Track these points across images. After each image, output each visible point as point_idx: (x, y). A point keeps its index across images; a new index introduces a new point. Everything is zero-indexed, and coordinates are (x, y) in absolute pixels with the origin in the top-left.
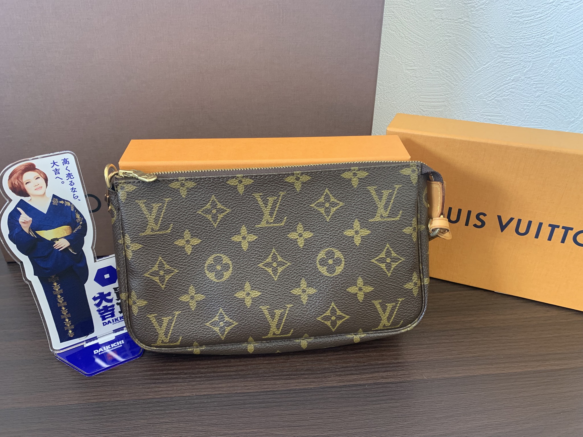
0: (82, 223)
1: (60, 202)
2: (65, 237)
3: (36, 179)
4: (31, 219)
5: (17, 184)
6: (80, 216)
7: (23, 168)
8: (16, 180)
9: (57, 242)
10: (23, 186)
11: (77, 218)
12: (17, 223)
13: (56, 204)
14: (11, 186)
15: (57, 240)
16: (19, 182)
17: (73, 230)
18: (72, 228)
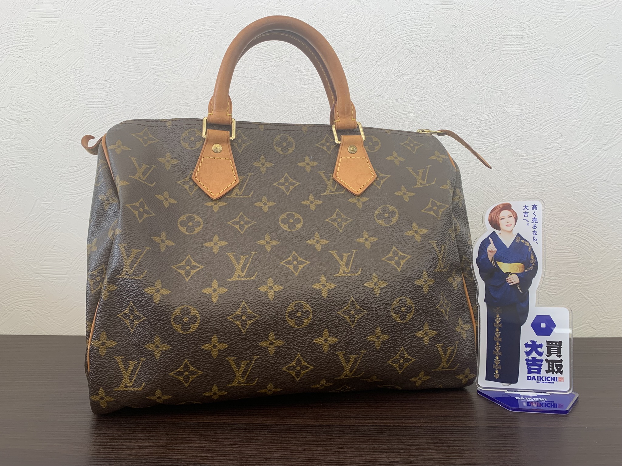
0: (534, 264)
1: (522, 241)
2: (517, 274)
3: (509, 217)
4: (496, 249)
5: (495, 218)
6: (534, 258)
7: (502, 206)
8: (495, 215)
9: (509, 276)
10: (499, 221)
11: (531, 259)
12: (485, 250)
13: (518, 242)
14: (490, 219)
15: (511, 274)
16: (496, 217)
17: (525, 268)
18: (525, 267)
